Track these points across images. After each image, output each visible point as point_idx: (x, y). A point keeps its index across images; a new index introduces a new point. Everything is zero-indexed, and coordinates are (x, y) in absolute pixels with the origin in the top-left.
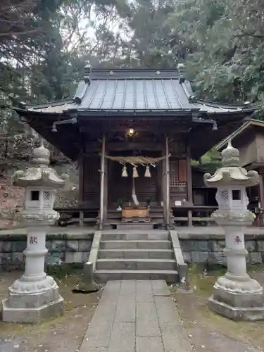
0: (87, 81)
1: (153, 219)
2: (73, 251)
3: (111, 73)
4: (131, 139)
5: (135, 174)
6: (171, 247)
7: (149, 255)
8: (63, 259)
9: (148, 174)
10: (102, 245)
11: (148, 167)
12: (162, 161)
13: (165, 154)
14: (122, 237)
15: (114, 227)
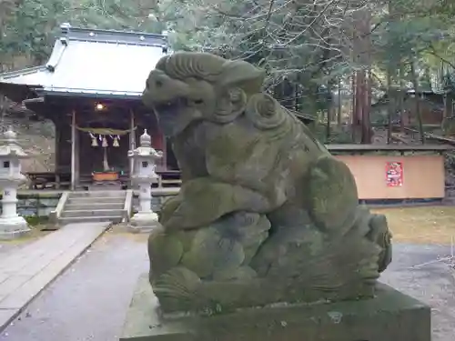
0: (64, 42)
2: (44, 207)
3: (92, 34)
5: (105, 144)
6: (124, 201)
8: (36, 213)
9: (116, 144)
10: (68, 201)
11: (115, 139)
12: (128, 133)
13: (131, 128)
14: (87, 195)
15: (86, 189)
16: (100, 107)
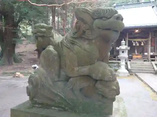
1: (144, 58)
3: (123, 6)
4: (136, 33)
5: (138, 45)
6: (153, 66)
7: (146, 68)
9: (142, 44)
10: (131, 65)
11: (142, 42)
12: (148, 40)
13: (149, 38)
14: (136, 63)
15: (130, 61)
16: (137, 31)
